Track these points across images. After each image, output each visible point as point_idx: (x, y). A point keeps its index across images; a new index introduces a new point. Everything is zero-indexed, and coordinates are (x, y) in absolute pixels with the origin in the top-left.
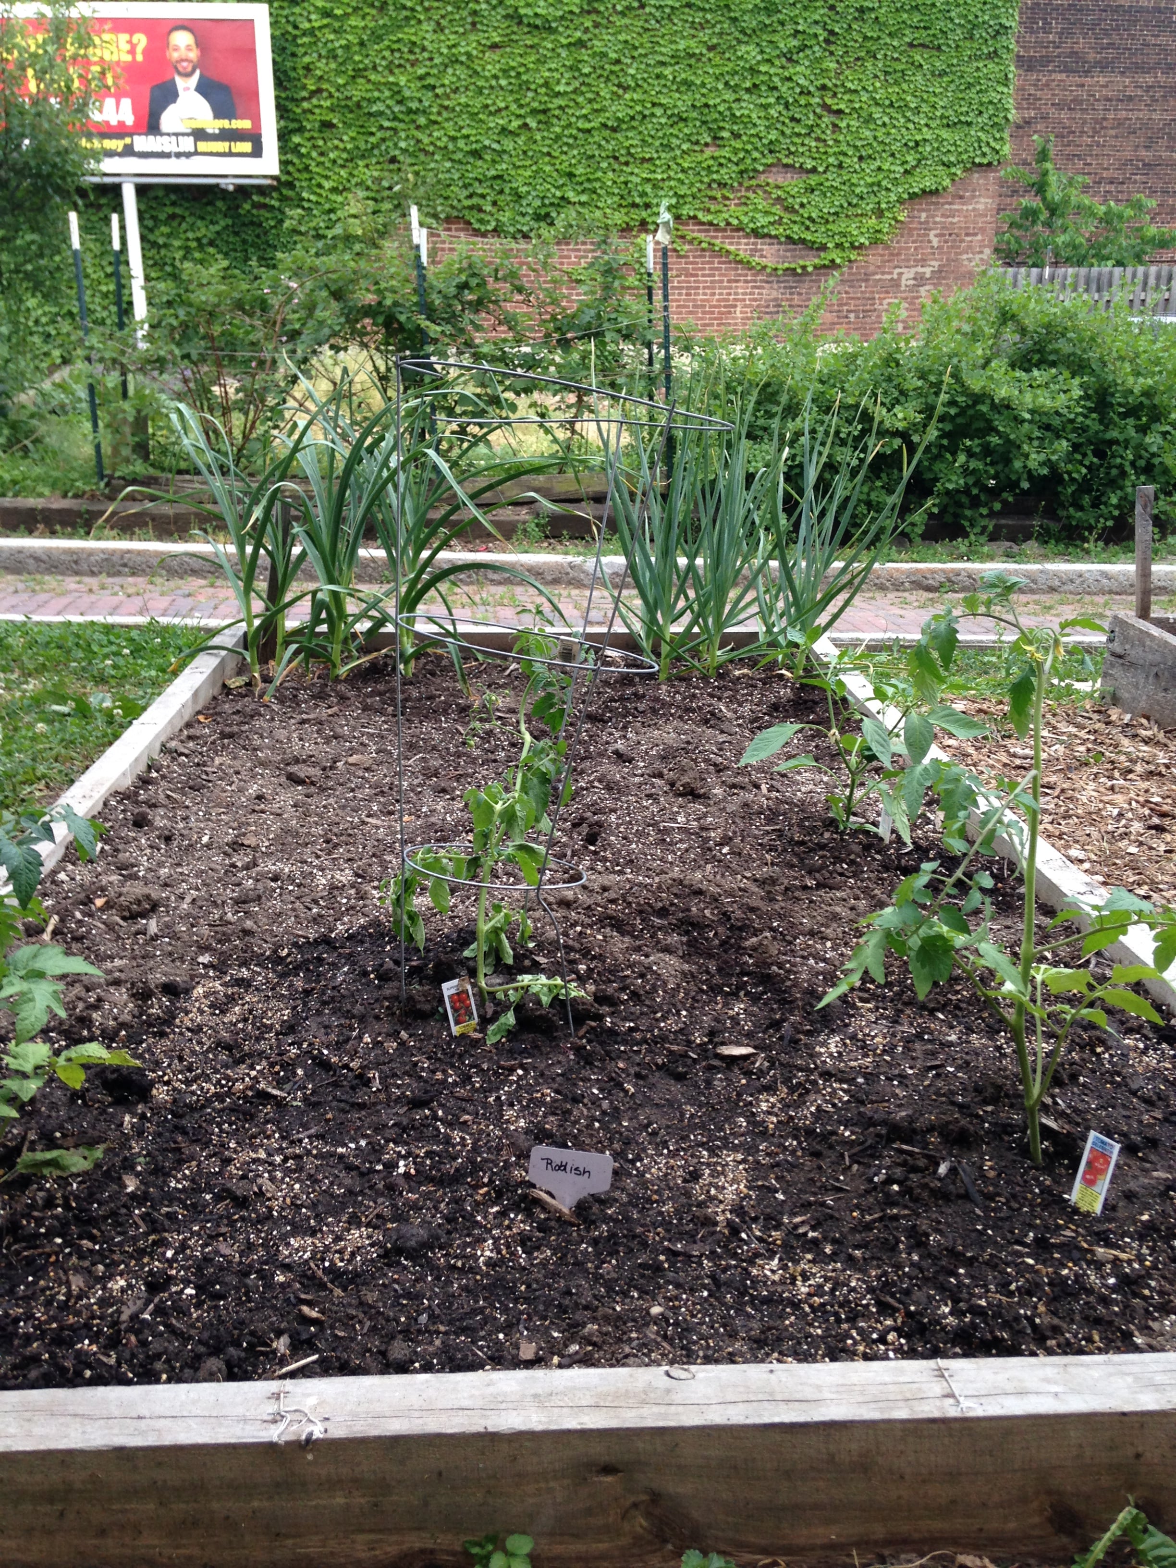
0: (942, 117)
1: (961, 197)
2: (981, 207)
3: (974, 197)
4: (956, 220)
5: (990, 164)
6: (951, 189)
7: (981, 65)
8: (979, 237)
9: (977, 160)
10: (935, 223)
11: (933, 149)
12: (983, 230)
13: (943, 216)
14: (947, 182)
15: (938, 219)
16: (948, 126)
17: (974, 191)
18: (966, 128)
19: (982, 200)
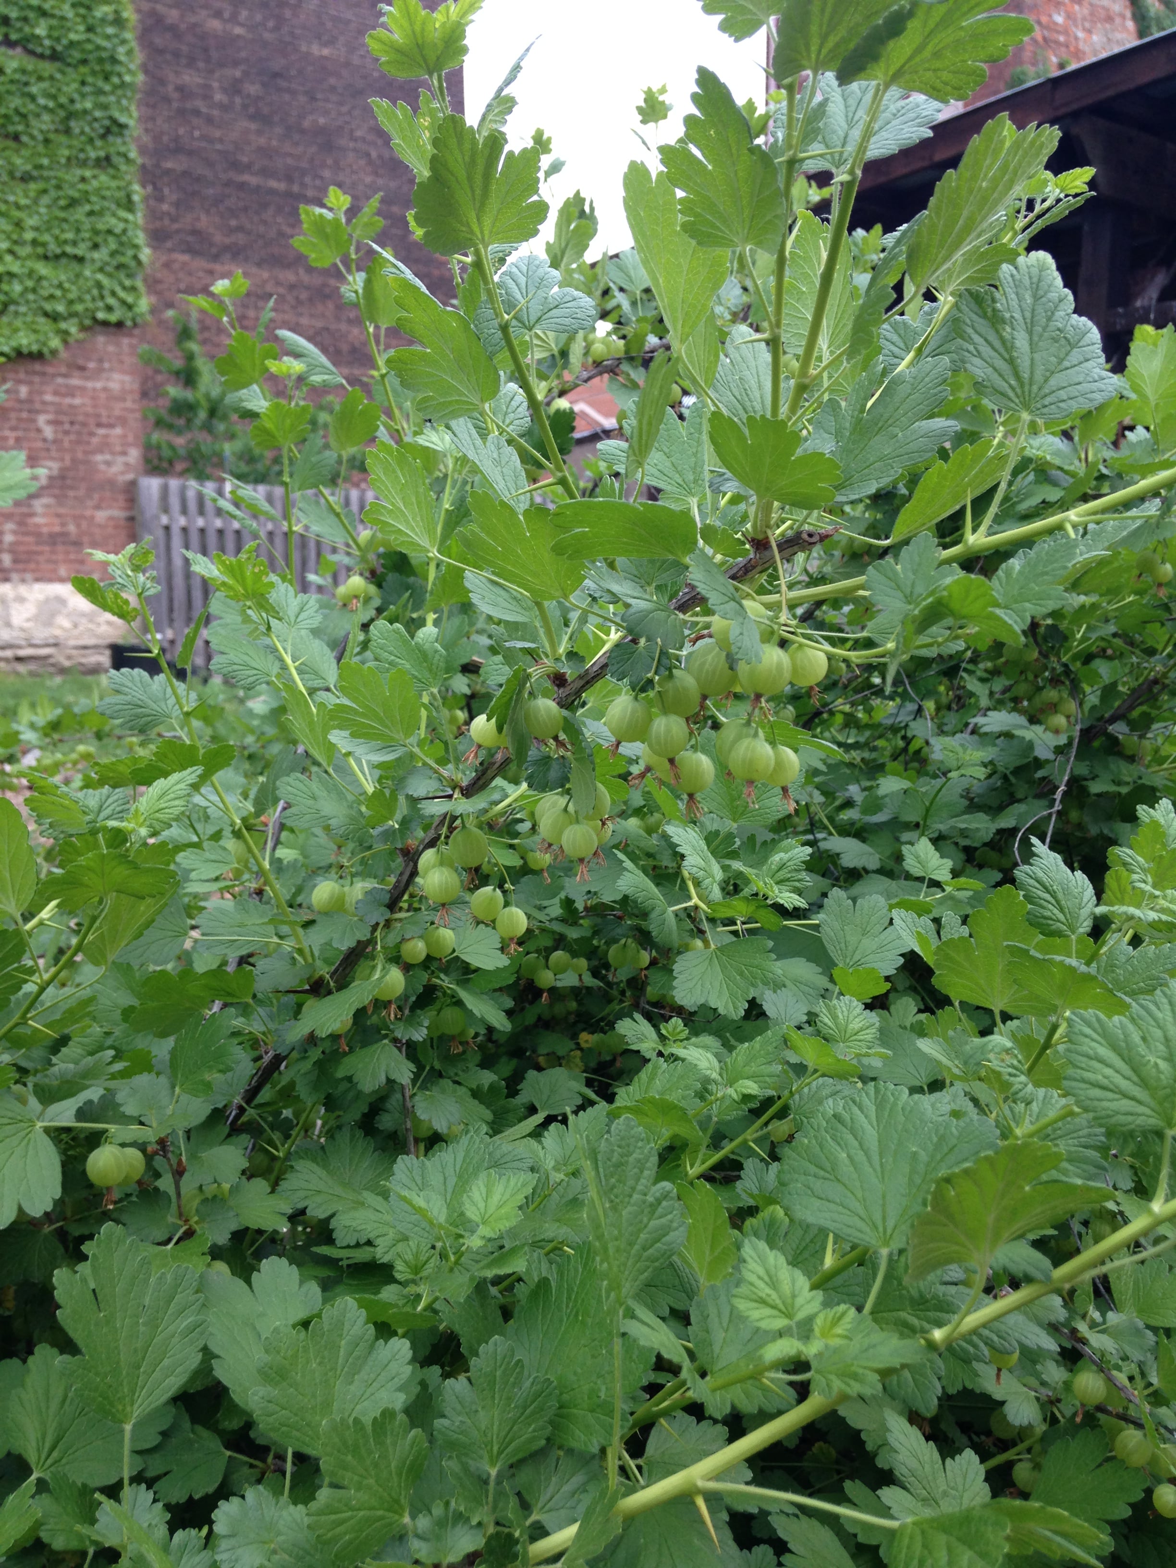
0: (35, 242)
1: (82, 369)
2: (114, 386)
3: (101, 370)
4: (77, 401)
5: (120, 325)
6: (63, 354)
7: (88, 173)
8: (118, 431)
9: (101, 315)
10: (44, 403)
11: (26, 290)
12: (122, 421)
13: (56, 393)
14: (55, 342)
15: (48, 398)
16: (46, 258)
17: (101, 361)
18: (75, 266)
19: (116, 376)
